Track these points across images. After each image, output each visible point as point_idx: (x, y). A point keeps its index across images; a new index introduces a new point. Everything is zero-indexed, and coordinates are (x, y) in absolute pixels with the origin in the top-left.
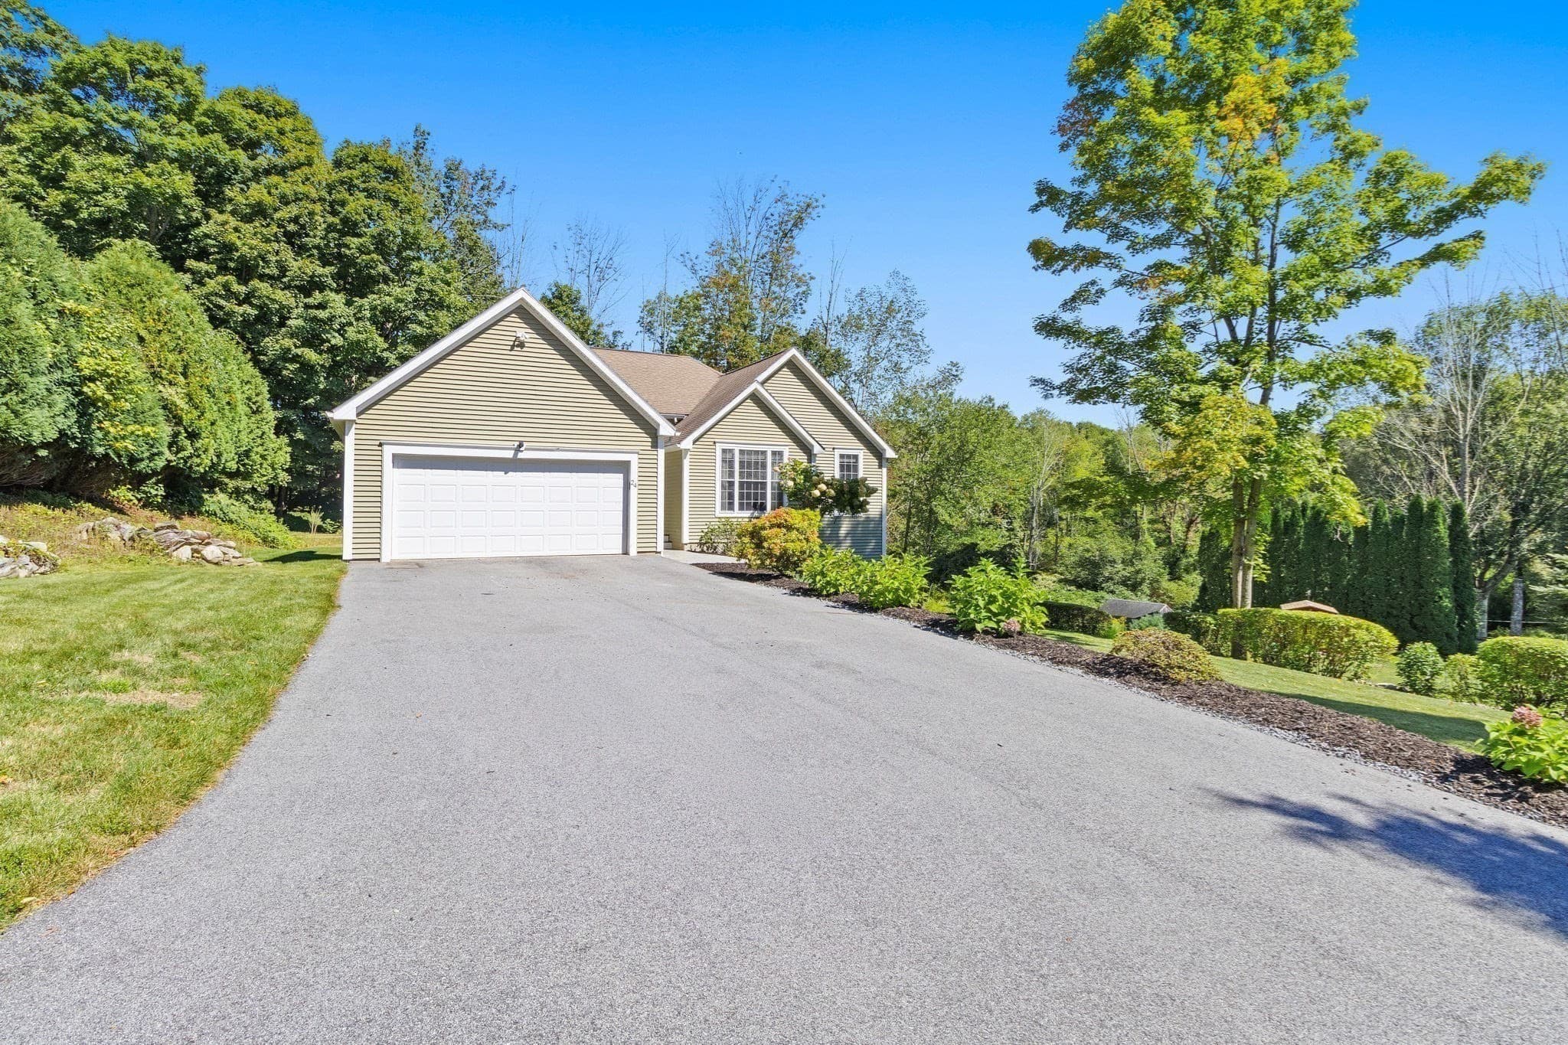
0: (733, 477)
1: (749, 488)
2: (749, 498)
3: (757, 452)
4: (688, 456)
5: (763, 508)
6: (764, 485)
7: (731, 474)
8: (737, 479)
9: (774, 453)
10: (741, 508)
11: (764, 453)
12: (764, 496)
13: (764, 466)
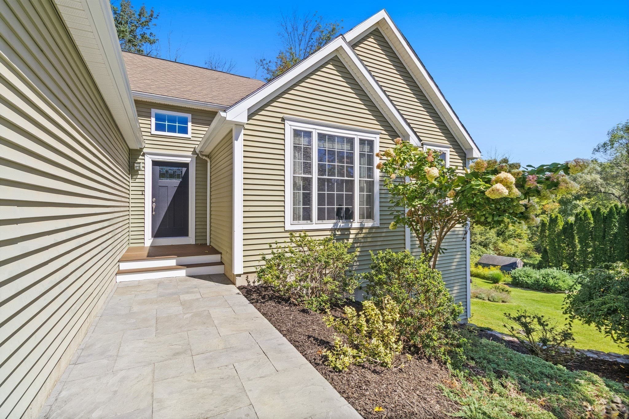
0: (310, 172)
1: (331, 188)
2: (331, 203)
3: (342, 139)
4: (242, 137)
5: (349, 215)
6: (350, 184)
7: (307, 168)
8: (315, 176)
9: (362, 142)
10: (321, 217)
11: (351, 141)
12: (350, 199)
13: (351, 158)
